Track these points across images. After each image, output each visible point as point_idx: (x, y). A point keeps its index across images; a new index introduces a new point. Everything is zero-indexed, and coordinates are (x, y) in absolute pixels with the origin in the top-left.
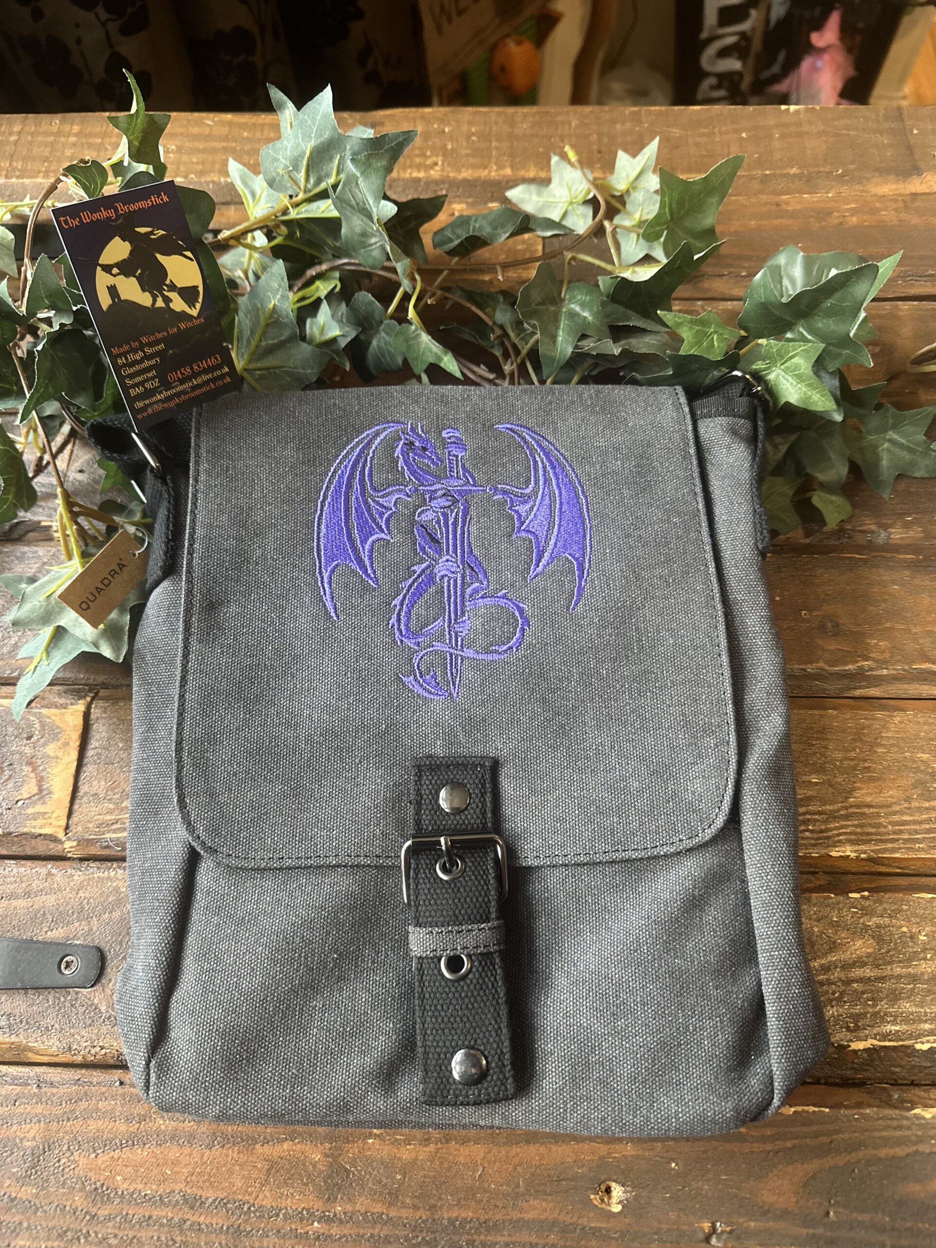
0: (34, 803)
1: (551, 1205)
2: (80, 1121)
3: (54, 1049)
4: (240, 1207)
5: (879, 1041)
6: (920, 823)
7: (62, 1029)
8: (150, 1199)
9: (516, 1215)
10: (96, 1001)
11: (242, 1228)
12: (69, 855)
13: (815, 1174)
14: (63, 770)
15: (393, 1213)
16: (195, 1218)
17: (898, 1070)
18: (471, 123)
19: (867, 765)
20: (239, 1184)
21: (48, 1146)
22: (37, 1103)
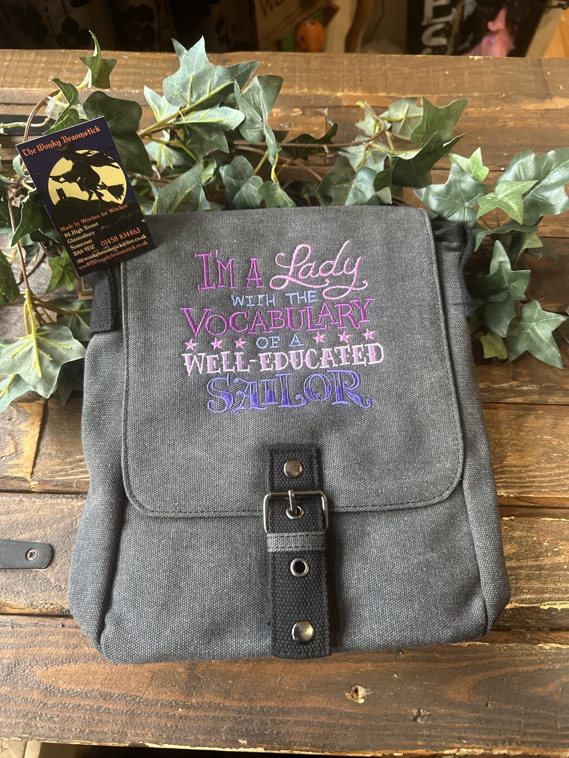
0: (12, 459)
1: (322, 699)
2: (37, 648)
3: (23, 605)
4: (134, 699)
5: (519, 604)
6: (545, 477)
7: (27, 593)
8: (79, 694)
9: (300, 705)
10: (48, 577)
11: (135, 712)
12: (33, 490)
13: (480, 682)
14: (31, 438)
15: (227, 703)
16: (107, 705)
17: (530, 621)
18: (283, 61)
19: (514, 442)
20: (133, 685)
21: (17, 663)
22: (11, 637)
